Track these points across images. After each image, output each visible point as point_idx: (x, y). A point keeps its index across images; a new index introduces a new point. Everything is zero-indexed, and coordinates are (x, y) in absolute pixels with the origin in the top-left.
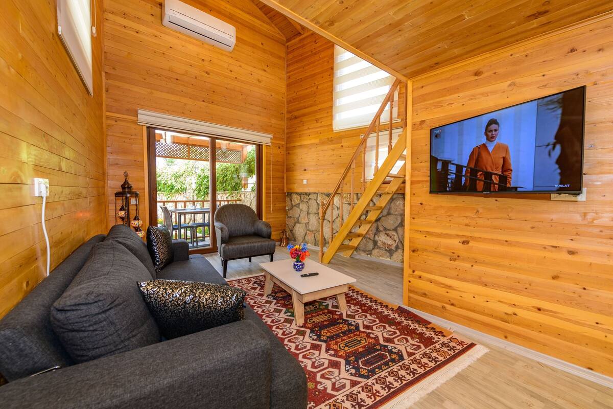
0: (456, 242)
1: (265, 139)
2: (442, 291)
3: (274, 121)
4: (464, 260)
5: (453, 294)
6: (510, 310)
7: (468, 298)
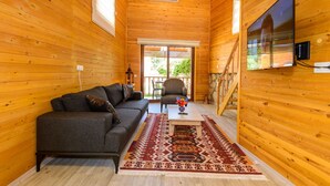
0: (261, 103)
1: (196, 44)
2: (254, 136)
3: (202, 33)
4: (265, 116)
5: (260, 139)
6: (290, 157)
7: (267, 143)
